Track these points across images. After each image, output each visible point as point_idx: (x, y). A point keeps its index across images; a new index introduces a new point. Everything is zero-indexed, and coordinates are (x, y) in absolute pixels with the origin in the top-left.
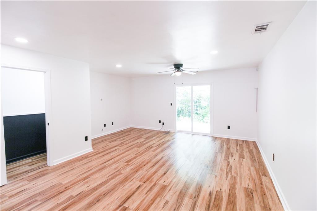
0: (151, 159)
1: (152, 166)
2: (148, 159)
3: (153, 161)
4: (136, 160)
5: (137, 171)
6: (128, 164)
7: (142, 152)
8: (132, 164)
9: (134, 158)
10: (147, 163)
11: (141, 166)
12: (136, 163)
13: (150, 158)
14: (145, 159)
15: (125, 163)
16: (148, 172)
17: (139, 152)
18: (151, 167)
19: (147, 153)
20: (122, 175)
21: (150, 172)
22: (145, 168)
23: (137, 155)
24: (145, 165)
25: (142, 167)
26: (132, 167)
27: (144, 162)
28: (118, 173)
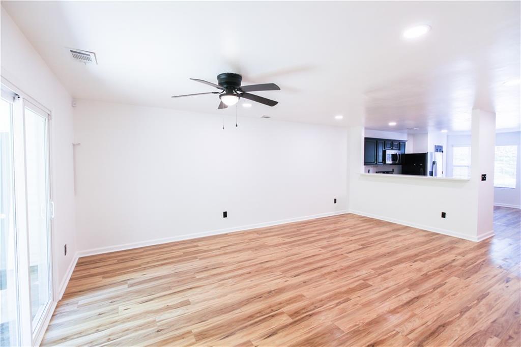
0: (321, 278)
1: (324, 268)
2: (326, 280)
3: (319, 274)
4: (350, 284)
5: (349, 267)
6: (364, 280)
7: (331, 304)
8: (357, 279)
9: (352, 290)
10: (329, 273)
11: (343, 272)
12: (349, 278)
13: (322, 282)
14: (332, 281)
15: (371, 283)
16: (334, 262)
17: (338, 304)
18: (328, 266)
19: (320, 294)
20: (372, 267)
21: (332, 261)
22: (336, 267)
23: (345, 297)
24: (336, 271)
25: (342, 270)
26: (357, 274)
27: (335, 277)
28: (380, 271)
